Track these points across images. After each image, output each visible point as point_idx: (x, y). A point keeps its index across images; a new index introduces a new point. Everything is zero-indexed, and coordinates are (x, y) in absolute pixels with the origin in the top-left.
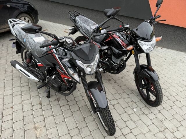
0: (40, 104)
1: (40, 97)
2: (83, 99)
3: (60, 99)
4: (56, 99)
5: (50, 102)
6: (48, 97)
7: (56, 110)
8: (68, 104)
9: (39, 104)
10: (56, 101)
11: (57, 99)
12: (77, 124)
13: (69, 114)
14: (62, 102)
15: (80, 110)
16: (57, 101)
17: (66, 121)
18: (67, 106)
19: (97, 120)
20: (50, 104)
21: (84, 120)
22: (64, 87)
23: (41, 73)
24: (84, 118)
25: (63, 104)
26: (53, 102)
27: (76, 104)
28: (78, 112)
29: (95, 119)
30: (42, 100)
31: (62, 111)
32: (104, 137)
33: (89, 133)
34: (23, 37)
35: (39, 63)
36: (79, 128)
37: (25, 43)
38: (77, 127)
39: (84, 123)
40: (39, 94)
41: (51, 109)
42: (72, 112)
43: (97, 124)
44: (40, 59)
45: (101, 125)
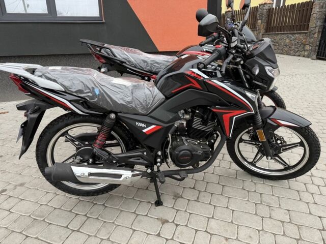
0: (165, 222)
1: (146, 215)
2: (205, 173)
3: (178, 194)
4: (174, 199)
5: (173, 208)
6: (159, 203)
7: (201, 209)
8: (200, 191)
9: (163, 224)
10: (177, 200)
11: (175, 196)
12: (248, 201)
13: (224, 201)
14: (190, 195)
15: (223, 186)
16: (179, 199)
17: (233, 209)
18: (202, 194)
19: (256, 180)
20: (178, 210)
21: (248, 191)
22: (205, 150)
23: (145, 153)
24: (244, 189)
25: (193, 196)
26: (177, 204)
27: (207, 183)
28: (226, 189)
29: (252, 181)
30: (156, 216)
31: (210, 204)
32: (290, 188)
33: (274, 197)
34: (91, 85)
35: (147, 127)
36: (260, 202)
37: (99, 99)
38: (256, 204)
39: (253, 194)
40: (134, 213)
41: (191, 214)
42: (222, 194)
43: (264, 183)
44: (151, 117)
45: (268, 180)
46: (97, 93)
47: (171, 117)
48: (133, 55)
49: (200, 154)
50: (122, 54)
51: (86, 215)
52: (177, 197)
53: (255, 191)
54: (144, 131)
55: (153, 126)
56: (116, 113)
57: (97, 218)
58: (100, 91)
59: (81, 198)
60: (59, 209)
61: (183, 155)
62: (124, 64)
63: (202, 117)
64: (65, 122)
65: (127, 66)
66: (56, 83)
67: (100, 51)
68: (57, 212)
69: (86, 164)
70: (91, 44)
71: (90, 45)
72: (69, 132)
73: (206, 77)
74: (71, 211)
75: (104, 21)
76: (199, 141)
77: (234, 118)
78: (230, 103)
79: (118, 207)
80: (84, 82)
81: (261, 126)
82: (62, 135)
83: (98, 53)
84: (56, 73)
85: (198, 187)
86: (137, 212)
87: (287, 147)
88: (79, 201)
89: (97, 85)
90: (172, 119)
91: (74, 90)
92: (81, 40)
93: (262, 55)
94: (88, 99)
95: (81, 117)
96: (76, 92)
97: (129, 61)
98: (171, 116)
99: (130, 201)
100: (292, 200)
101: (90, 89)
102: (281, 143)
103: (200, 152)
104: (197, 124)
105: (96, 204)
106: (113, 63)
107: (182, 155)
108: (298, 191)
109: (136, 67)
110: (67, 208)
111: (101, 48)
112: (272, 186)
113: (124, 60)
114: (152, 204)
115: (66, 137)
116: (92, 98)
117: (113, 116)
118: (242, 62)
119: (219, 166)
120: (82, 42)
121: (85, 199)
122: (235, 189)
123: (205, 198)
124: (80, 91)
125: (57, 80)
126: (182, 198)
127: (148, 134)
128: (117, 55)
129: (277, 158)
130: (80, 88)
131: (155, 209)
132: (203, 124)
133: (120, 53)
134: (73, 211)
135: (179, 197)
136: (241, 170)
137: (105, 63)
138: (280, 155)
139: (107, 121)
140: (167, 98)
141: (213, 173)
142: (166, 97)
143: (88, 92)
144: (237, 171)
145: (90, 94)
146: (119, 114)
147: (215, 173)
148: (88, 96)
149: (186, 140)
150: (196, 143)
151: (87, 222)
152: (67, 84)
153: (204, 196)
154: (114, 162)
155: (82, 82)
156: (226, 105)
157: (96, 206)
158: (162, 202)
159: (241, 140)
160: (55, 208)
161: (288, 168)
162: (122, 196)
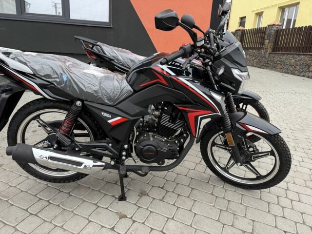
0: (123, 217)
1: (107, 208)
2: (178, 174)
3: (145, 191)
4: (139, 195)
5: (135, 204)
6: (122, 198)
7: (163, 209)
8: (167, 191)
9: (120, 218)
10: (144, 196)
11: (141, 193)
12: (214, 206)
13: (189, 203)
14: (156, 193)
15: (193, 189)
16: (146, 197)
17: (195, 213)
18: (169, 194)
19: (228, 187)
20: (139, 207)
21: (217, 197)
22: (172, 148)
23: (110, 145)
24: (213, 195)
25: (159, 195)
26: (140, 201)
27: (177, 184)
28: (194, 191)
29: (223, 187)
30: (116, 210)
31: (174, 205)
32: (261, 199)
33: (241, 206)
34: (59, 71)
35: (112, 118)
36: (225, 209)
37: (66, 84)
38: (221, 210)
39: (221, 200)
40: (96, 204)
41: (152, 212)
42: (189, 197)
43: (235, 191)
44: (117, 108)
45: (239, 189)
46: (65, 79)
47: (138, 111)
48: (121, 54)
49: (165, 151)
50: (112, 52)
51: (48, 201)
52: (143, 194)
53: (224, 198)
54: (110, 121)
55: (119, 118)
56: (82, 101)
57: (58, 206)
58: (67, 78)
59: (50, 184)
60: (25, 192)
61: (148, 150)
62: (112, 62)
63: (171, 115)
64: (37, 106)
65: (115, 63)
66: (26, 67)
67: (92, 48)
68: (22, 194)
69: (52, 149)
70: (84, 41)
71: (82, 41)
72: (41, 117)
73: (173, 74)
74: (35, 196)
75: (112, 26)
76: (165, 139)
77: (200, 117)
78: (196, 102)
79: (81, 197)
80: (53, 68)
81: (230, 130)
82: (34, 119)
83: (90, 49)
84: (29, 57)
85: (167, 187)
86: (98, 204)
87: (260, 155)
88: (46, 186)
89: (66, 71)
90: (139, 113)
91: (42, 75)
92: (75, 36)
93: (229, 57)
94: (56, 84)
95: (52, 103)
96: (45, 76)
97: (117, 60)
98: (137, 109)
99: (95, 192)
100: (260, 211)
101: (58, 75)
102: (254, 151)
103: (165, 149)
104: (165, 121)
105: (62, 191)
106: (103, 61)
107: (146, 150)
108: (269, 203)
109: (123, 66)
110: (33, 192)
111: (94, 45)
112: (243, 195)
113: (112, 58)
114: (116, 198)
115: (38, 121)
116: (59, 83)
117: (79, 103)
118: (210, 63)
119: (194, 169)
120: (76, 38)
121: (53, 185)
122: (203, 193)
123: (171, 198)
124: (48, 76)
125: (27, 63)
126: (148, 196)
127: (113, 125)
128: (106, 52)
129: (249, 166)
130: (49, 73)
131: (117, 203)
132: (172, 122)
133: (109, 51)
134: (38, 196)
135: (145, 195)
136: (213, 174)
137: (96, 60)
138: (252, 163)
139: (73, 108)
140: (135, 92)
141: (186, 175)
142: (134, 90)
143: (57, 78)
144: (211, 176)
145: (58, 80)
146: (85, 102)
147: (188, 176)
148: (56, 81)
149: (153, 136)
150: (164, 140)
151: (46, 208)
152: (37, 67)
153: (170, 197)
154: (77, 149)
155: (51, 68)
156: (191, 104)
157: (61, 193)
158: (126, 197)
159: (214, 144)
160: (22, 191)
161: (260, 177)
162: (89, 188)
